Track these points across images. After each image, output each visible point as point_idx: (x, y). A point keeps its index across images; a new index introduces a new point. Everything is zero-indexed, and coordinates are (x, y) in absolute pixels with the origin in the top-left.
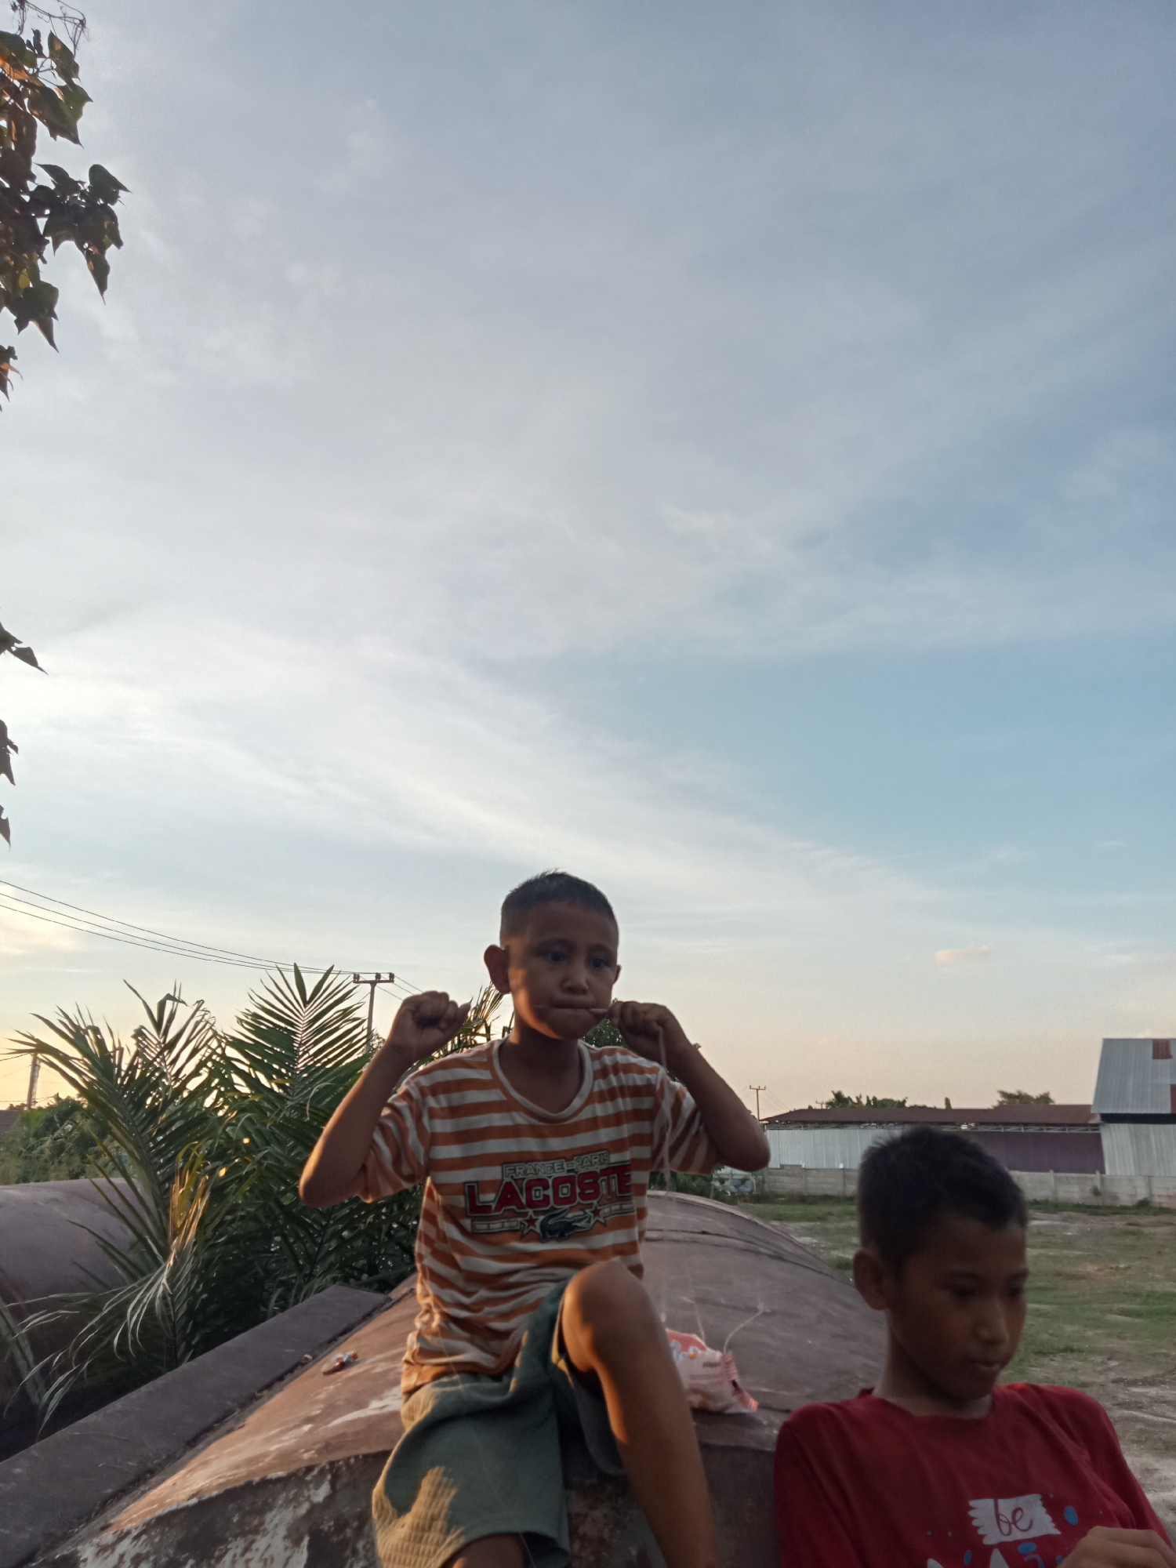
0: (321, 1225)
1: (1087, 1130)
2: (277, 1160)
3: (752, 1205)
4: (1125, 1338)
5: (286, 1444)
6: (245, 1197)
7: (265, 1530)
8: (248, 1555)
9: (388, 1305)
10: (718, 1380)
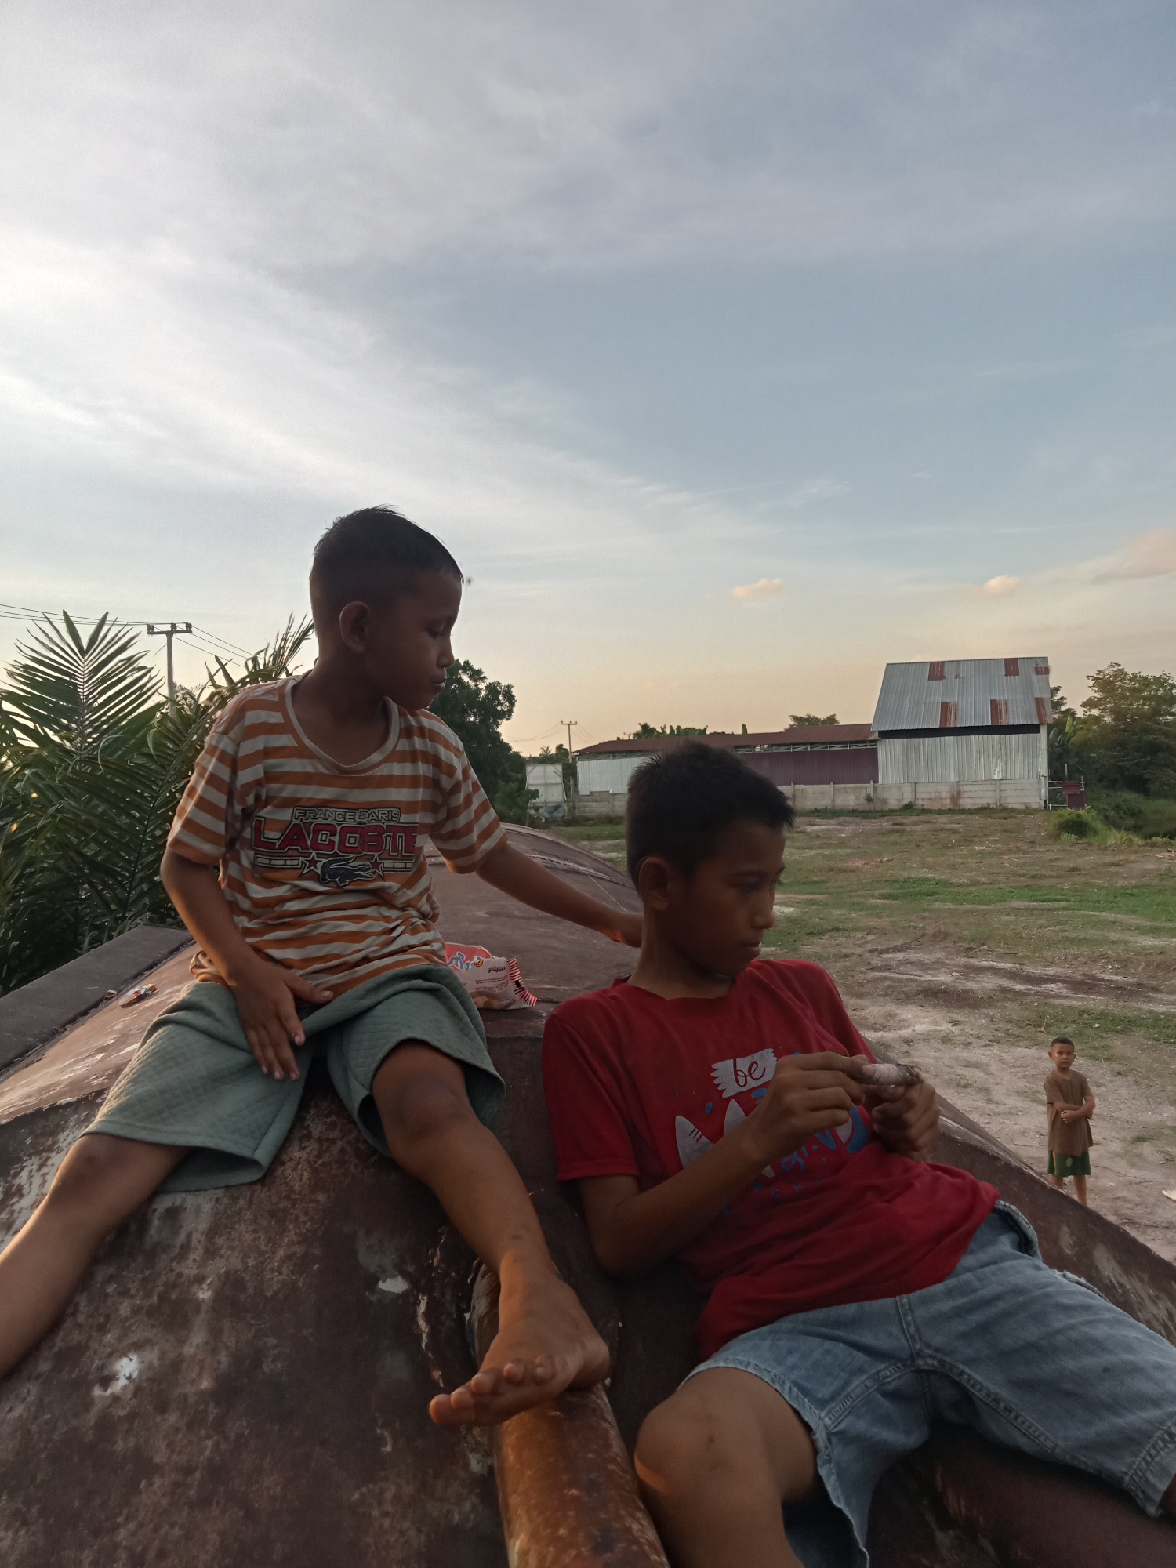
0: (130, 873)
1: (866, 746)
2: (74, 813)
3: (564, 828)
4: (882, 917)
5: (78, 1073)
6: (44, 850)
7: (59, 1147)
8: (44, 1170)
10: (502, 982)
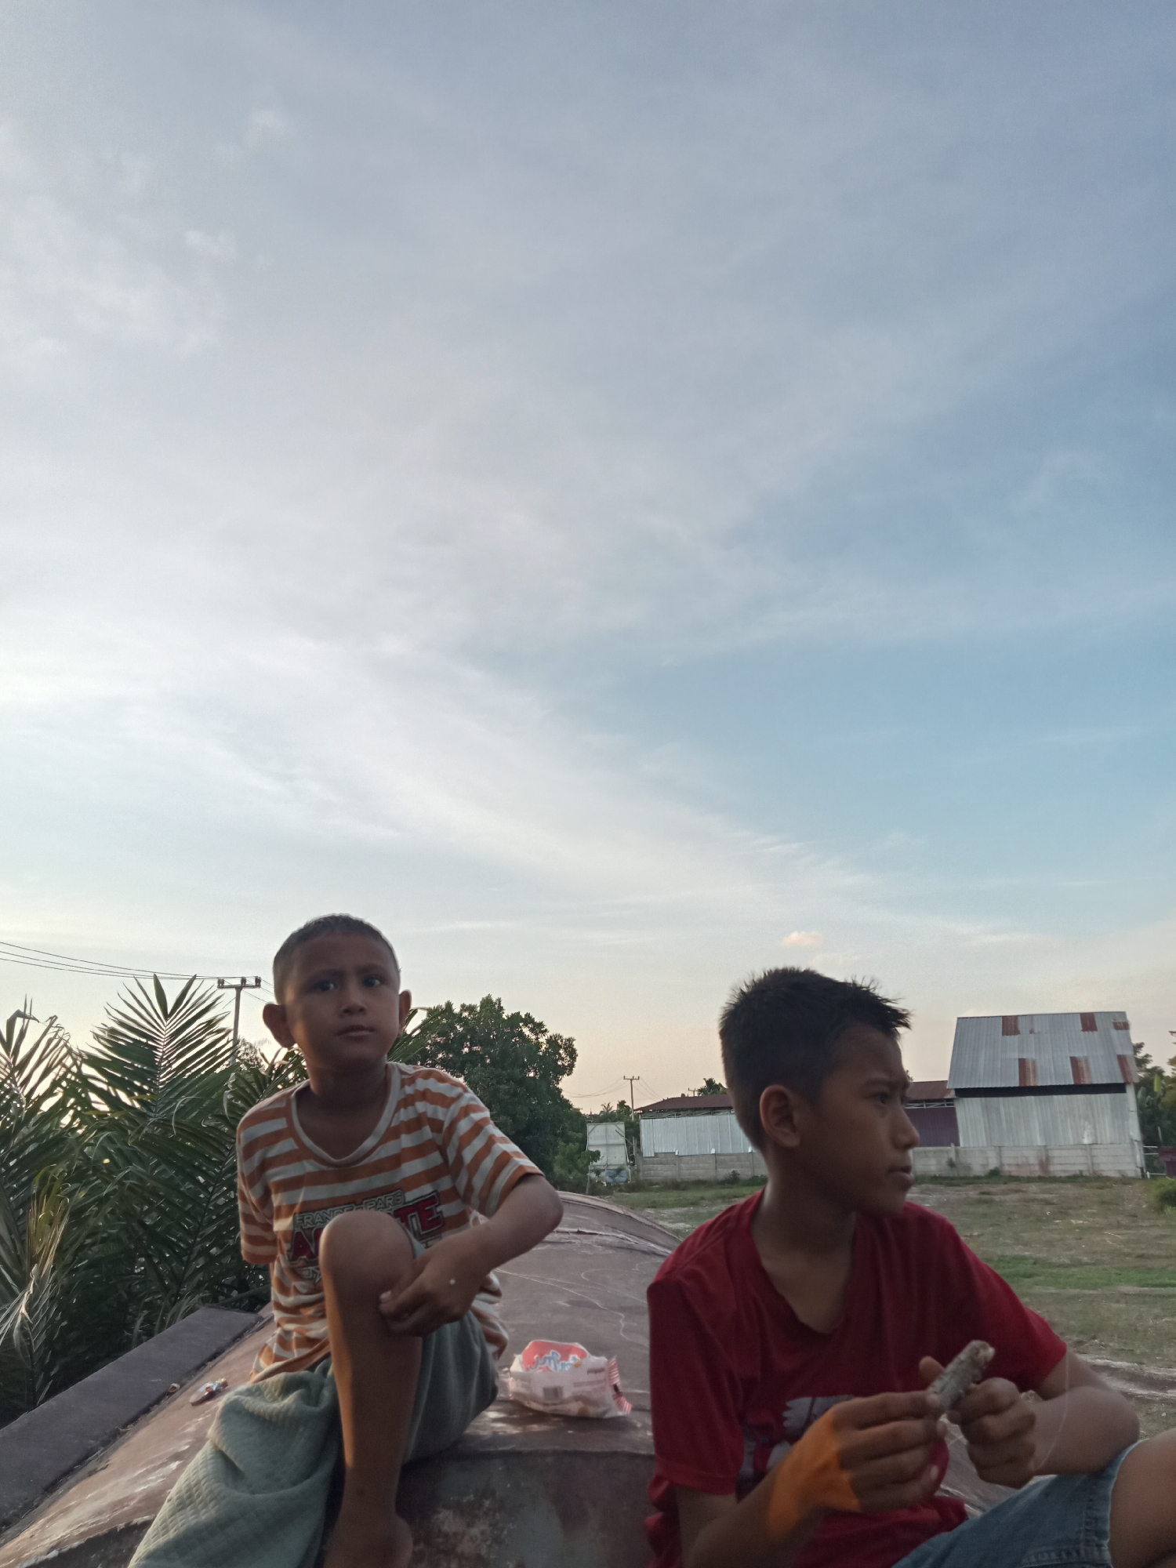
0: (187, 1244)
1: (943, 1105)
2: (140, 1179)
3: (628, 1194)
5: (153, 1484)
6: (106, 1219)
9: (259, 1325)
10: (600, 1385)
